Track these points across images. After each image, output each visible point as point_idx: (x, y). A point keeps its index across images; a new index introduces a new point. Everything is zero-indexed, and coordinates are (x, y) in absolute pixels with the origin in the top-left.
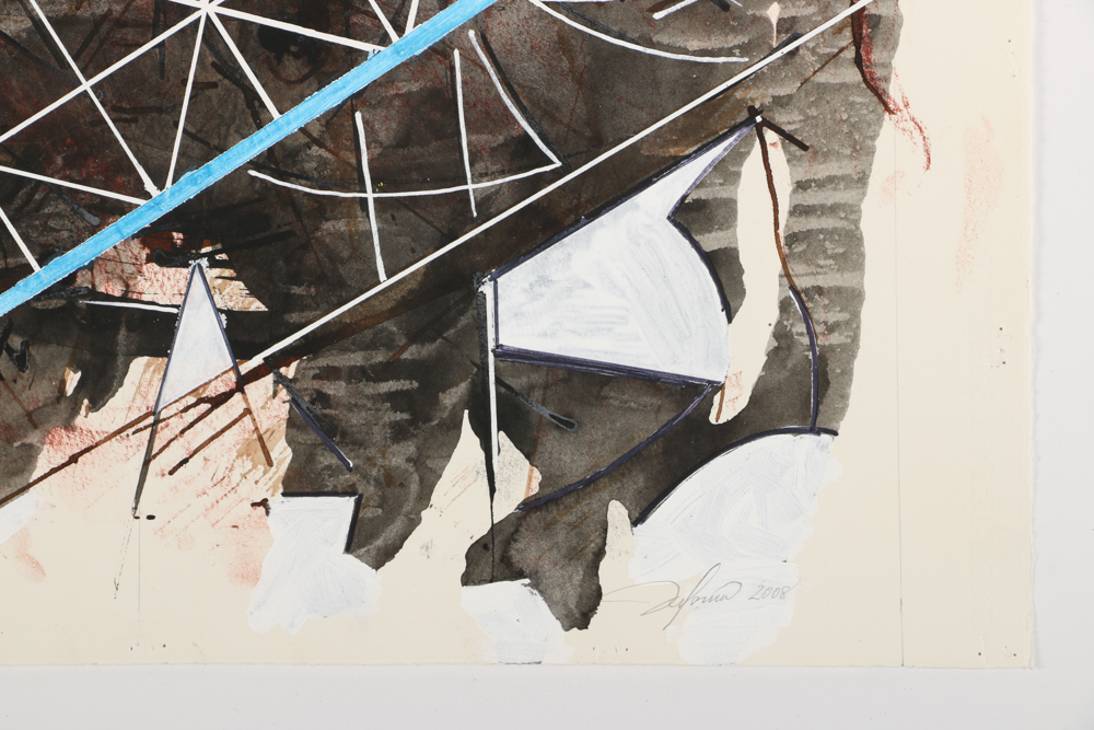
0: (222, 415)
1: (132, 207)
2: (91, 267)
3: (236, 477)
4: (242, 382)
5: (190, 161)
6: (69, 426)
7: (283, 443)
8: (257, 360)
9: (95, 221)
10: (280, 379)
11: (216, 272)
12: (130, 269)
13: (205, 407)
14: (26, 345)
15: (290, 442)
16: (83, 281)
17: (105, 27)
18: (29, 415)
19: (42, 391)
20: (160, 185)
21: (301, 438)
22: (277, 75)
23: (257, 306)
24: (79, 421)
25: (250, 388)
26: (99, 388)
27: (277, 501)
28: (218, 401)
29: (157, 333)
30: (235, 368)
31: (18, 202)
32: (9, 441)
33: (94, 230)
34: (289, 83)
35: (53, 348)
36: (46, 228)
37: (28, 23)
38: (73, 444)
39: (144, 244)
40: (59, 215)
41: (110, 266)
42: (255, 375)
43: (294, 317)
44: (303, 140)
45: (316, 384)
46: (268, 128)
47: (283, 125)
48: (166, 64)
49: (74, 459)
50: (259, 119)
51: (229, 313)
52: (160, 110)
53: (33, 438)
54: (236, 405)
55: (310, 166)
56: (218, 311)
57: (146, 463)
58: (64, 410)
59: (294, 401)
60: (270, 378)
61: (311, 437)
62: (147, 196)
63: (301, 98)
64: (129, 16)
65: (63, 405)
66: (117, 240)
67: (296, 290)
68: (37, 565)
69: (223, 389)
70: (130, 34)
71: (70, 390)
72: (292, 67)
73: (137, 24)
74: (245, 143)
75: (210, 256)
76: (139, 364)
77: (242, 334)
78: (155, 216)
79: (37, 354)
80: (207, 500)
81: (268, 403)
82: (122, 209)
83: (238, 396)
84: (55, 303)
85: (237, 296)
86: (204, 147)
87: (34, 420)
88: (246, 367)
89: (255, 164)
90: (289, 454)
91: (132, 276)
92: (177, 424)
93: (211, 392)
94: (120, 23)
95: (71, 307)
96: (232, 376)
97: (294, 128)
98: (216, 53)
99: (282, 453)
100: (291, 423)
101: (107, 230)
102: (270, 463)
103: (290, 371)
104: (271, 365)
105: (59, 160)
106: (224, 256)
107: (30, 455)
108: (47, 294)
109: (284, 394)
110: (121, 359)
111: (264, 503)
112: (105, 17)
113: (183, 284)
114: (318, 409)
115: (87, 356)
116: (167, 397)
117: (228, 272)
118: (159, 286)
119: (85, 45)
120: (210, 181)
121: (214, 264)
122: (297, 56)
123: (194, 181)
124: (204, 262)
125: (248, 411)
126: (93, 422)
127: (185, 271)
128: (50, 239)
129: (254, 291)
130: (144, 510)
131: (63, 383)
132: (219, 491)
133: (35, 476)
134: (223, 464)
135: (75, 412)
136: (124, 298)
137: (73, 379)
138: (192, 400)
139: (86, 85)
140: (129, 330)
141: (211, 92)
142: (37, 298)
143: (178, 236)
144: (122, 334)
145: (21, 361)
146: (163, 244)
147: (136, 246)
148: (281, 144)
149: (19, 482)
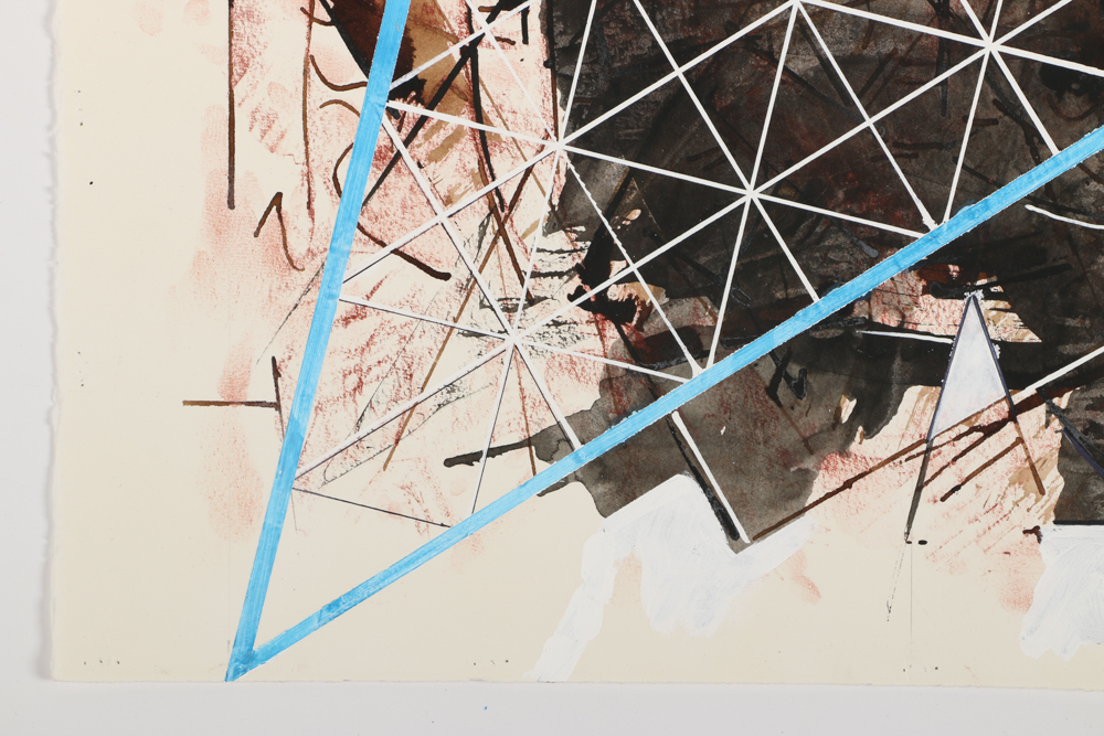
0: (994, 444)
1: (910, 240)
2: (868, 298)
3: (1008, 504)
4: (1015, 412)
5: (968, 196)
6: (844, 452)
7: (1055, 472)
8: (1030, 390)
9: (873, 253)
10: (1053, 410)
11: (991, 304)
12: (906, 300)
13: (977, 435)
14: (803, 373)
15: (1062, 471)
16: (860, 312)
17: (890, 66)
18: (805, 440)
19: (818, 418)
20: (938, 219)
21: (1073, 467)
22: (1057, 112)
23: (1030, 337)
24: (854, 447)
25: (1023, 418)
26: (874, 415)
27: (1049, 529)
28: (991, 430)
29: (931, 363)
30: (1008, 398)
31: (799, 235)
32: (786, 466)
33: (872, 262)
34: (1069, 120)
35: (830, 376)
36: (826, 261)
37: (816, 62)
38: (847, 470)
39: (921, 276)
40: (839, 248)
41: (888, 297)
42: (1028, 404)
43: (1068, 349)
44: (1082, 175)
45: (1089, 415)
46: (1047, 164)
47: (1061, 161)
48: (948, 103)
49: (848, 484)
50: (1038, 154)
51: (1003, 344)
52: (940, 146)
53: (809, 463)
54: (1008, 433)
55: (1088, 201)
56: (992, 342)
57: (919, 489)
58: (839, 436)
59: (1066, 431)
60: (1042, 408)
61: (1083, 466)
62: (925, 229)
63: (1081, 135)
64: (914, 55)
65: (838, 432)
66: (894, 272)
67: (1071, 322)
68: (812, 587)
69: (995, 418)
70: (914, 73)
71: (845, 417)
72: (1073, 104)
73: (921, 63)
74: (1023, 178)
75: (985, 288)
76: (913, 393)
77: (1015, 365)
78: (932, 249)
79: (814, 381)
80: (979, 527)
81: (1040, 433)
82: (900, 242)
83: (1010, 425)
84: (832, 333)
85: (1011, 327)
86: (982, 182)
87: (810, 445)
88: (1018, 398)
89: (1033, 198)
90: (1061, 483)
91: (909, 307)
92: (949, 452)
93: (983, 421)
94: (905, 62)
95: (848, 336)
96: (1005, 406)
97: (1072, 163)
98: (997, 90)
99: (1054, 482)
100: (1063, 452)
101: (885, 262)
102: (1042, 491)
103: (1062, 402)
104: (1044, 395)
105: (841, 195)
106: (999, 289)
107: (806, 479)
108: (825, 323)
109: (1056, 424)
110: (895, 388)
111: (1036, 530)
112: (890, 56)
113: (958, 315)
114: (1091, 439)
115: (862, 384)
116: (940, 425)
117: (1002, 304)
118: (934, 317)
119: (869, 83)
120: (988, 215)
121: (989, 296)
122: (1077, 94)
123: (972, 215)
124: (979, 294)
125: (1020, 440)
126: (868, 448)
127: (960, 303)
128: (830, 270)
129: (1028, 323)
130: (916, 535)
131: (839, 410)
132: (991, 518)
133: (811, 500)
134: (995, 492)
135: (850, 438)
136: (900, 329)
137: (848, 407)
138: (964, 428)
139: (869, 122)
140: (904, 359)
141: (991, 129)
142: (815, 328)
143: (954, 269)
144: (897, 364)
145: (799, 389)
146: (939, 277)
147: (912, 278)
148: (1059, 179)
149: (795, 506)
